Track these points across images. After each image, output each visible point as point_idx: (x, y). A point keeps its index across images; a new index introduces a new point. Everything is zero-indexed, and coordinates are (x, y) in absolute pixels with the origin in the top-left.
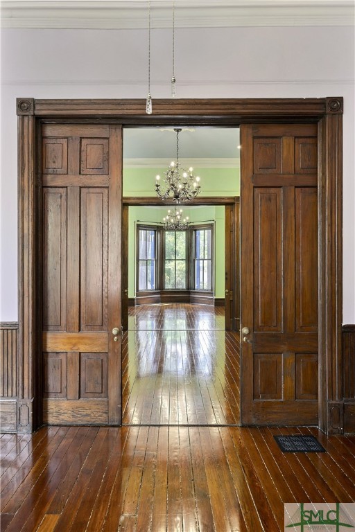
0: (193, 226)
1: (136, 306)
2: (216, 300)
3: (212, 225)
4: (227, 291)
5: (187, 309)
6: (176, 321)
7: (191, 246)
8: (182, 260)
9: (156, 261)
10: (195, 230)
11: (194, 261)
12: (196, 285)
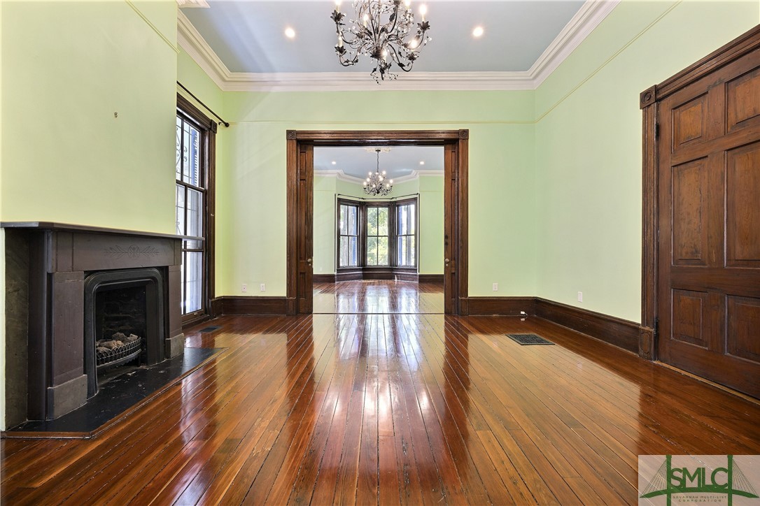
0: (395, 202)
1: (336, 282)
2: (420, 276)
3: (415, 199)
4: (447, 260)
5: (391, 286)
6: (377, 299)
7: (393, 222)
8: (385, 236)
9: (358, 237)
10: (398, 206)
11: (397, 236)
12: (399, 262)
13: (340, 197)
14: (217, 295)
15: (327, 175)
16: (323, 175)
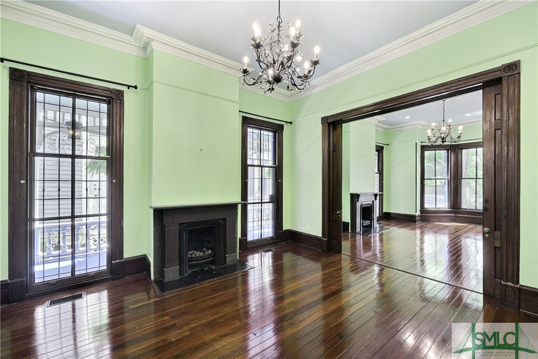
13: (423, 144)
14: (284, 228)
15: (408, 128)
16: (402, 128)
